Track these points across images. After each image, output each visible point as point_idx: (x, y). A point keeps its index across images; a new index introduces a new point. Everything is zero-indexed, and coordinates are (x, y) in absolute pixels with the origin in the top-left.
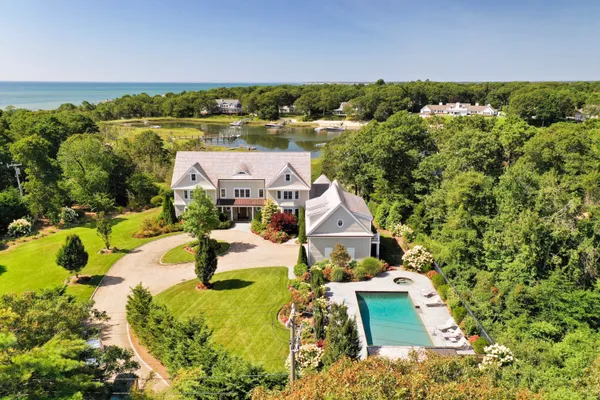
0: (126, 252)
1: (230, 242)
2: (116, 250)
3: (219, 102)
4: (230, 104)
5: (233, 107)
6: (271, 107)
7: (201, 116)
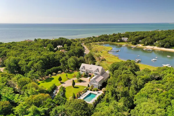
0: (69, 79)
1: (84, 80)
2: (68, 79)
3: (123, 38)
4: (126, 39)
5: (126, 40)
6: (135, 41)
7: (117, 42)
